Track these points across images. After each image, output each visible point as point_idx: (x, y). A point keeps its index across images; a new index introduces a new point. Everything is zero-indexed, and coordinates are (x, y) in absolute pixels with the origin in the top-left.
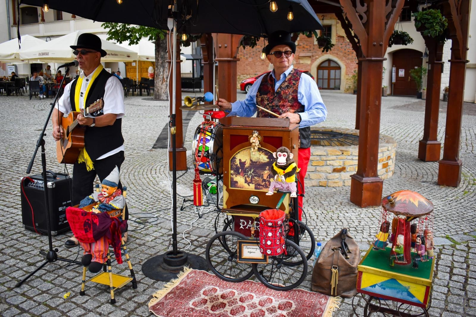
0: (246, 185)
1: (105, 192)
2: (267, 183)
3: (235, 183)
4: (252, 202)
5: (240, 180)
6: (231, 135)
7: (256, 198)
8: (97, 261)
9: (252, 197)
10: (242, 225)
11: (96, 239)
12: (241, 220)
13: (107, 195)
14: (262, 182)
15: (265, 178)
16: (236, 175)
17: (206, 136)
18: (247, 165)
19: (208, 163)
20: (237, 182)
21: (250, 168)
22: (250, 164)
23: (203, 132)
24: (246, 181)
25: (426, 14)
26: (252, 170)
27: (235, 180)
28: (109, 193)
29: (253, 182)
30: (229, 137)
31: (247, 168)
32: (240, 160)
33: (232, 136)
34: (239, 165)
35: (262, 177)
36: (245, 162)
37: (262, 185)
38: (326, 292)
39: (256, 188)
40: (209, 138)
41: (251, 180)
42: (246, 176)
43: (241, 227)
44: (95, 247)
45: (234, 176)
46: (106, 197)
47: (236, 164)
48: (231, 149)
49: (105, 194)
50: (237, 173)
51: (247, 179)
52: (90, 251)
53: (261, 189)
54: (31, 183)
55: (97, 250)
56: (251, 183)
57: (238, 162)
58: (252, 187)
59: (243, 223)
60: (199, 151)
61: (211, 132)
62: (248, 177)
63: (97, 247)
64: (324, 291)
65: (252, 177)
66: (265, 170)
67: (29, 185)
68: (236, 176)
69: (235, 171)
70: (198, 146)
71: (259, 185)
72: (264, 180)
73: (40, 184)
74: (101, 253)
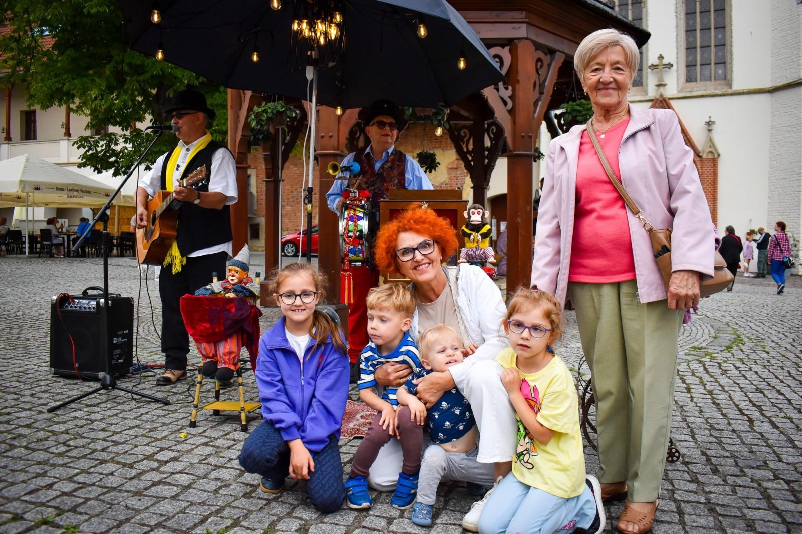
1: (233, 276)
6: (391, 210)
8: (227, 366)
11: (225, 337)
13: (236, 281)
17: (357, 212)
19: (360, 247)
23: (352, 209)
25: (577, 105)
28: (239, 278)
30: (387, 213)
40: (361, 215)
44: (225, 348)
46: (233, 285)
49: (232, 280)
52: (215, 355)
54: (69, 304)
55: (227, 350)
60: (349, 231)
61: (363, 207)
63: (228, 347)
67: (67, 306)
70: (347, 224)
73: (85, 303)
74: (232, 356)
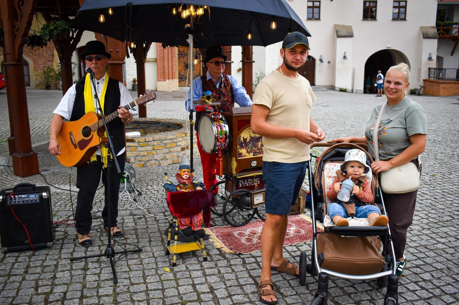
0: (247, 154)
1: (186, 175)
2: (260, 150)
3: (240, 155)
4: (253, 165)
5: (243, 151)
7: (255, 162)
9: (253, 162)
10: (240, 184)
12: (240, 181)
13: (188, 177)
14: (258, 150)
15: (259, 147)
16: (241, 148)
17: (221, 123)
18: (248, 140)
19: (224, 143)
20: (241, 154)
21: (250, 142)
22: (250, 139)
23: (216, 121)
24: (247, 152)
26: (251, 143)
27: (240, 152)
29: (252, 151)
30: (237, 122)
31: (248, 142)
32: (243, 137)
33: (239, 121)
34: (243, 141)
35: (258, 147)
36: (247, 138)
37: (257, 153)
38: (296, 212)
39: (254, 155)
41: (251, 150)
42: (247, 148)
43: (240, 186)
44: (197, 218)
45: (240, 149)
47: (241, 140)
48: (238, 131)
50: (242, 147)
51: (248, 150)
53: (257, 155)
54: (12, 200)
55: (199, 220)
56: (250, 152)
57: (242, 139)
58: (251, 156)
59: (242, 183)
60: (220, 135)
62: (249, 148)
63: (199, 218)
64: (294, 213)
65: (252, 148)
66: (259, 142)
67: (11, 202)
68: (241, 150)
69: (240, 146)
70: (218, 130)
71: (256, 153)
72: (259, 149)
